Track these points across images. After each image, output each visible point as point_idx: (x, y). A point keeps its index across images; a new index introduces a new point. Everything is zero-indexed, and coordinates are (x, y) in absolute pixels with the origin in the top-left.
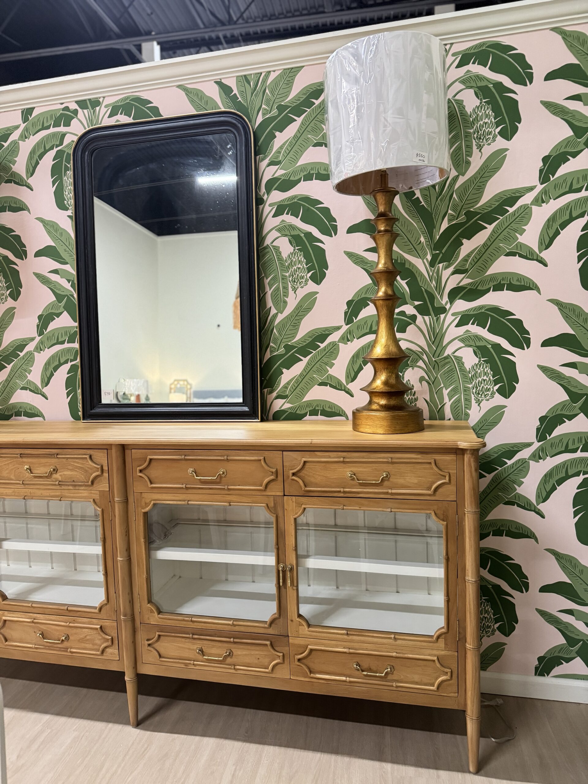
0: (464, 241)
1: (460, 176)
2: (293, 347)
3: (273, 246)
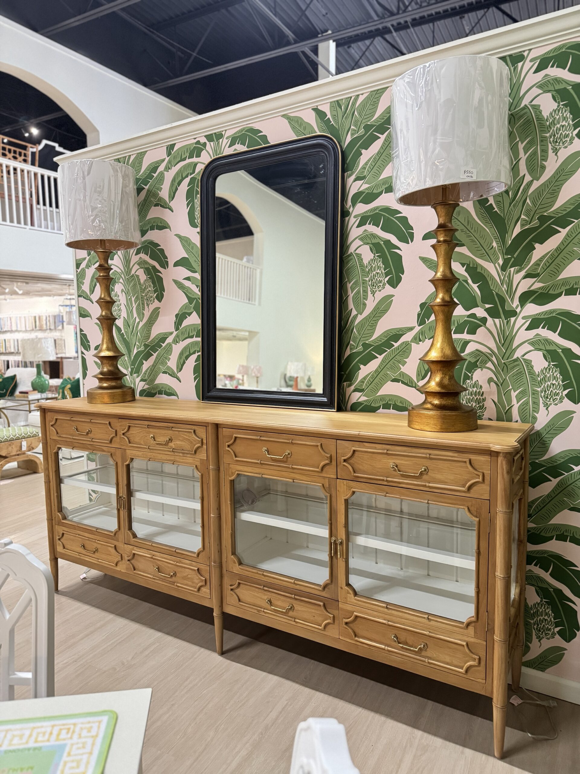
0: (537, 245)
1: (535, 181)
2: (369, 345)
3: (356, 254)
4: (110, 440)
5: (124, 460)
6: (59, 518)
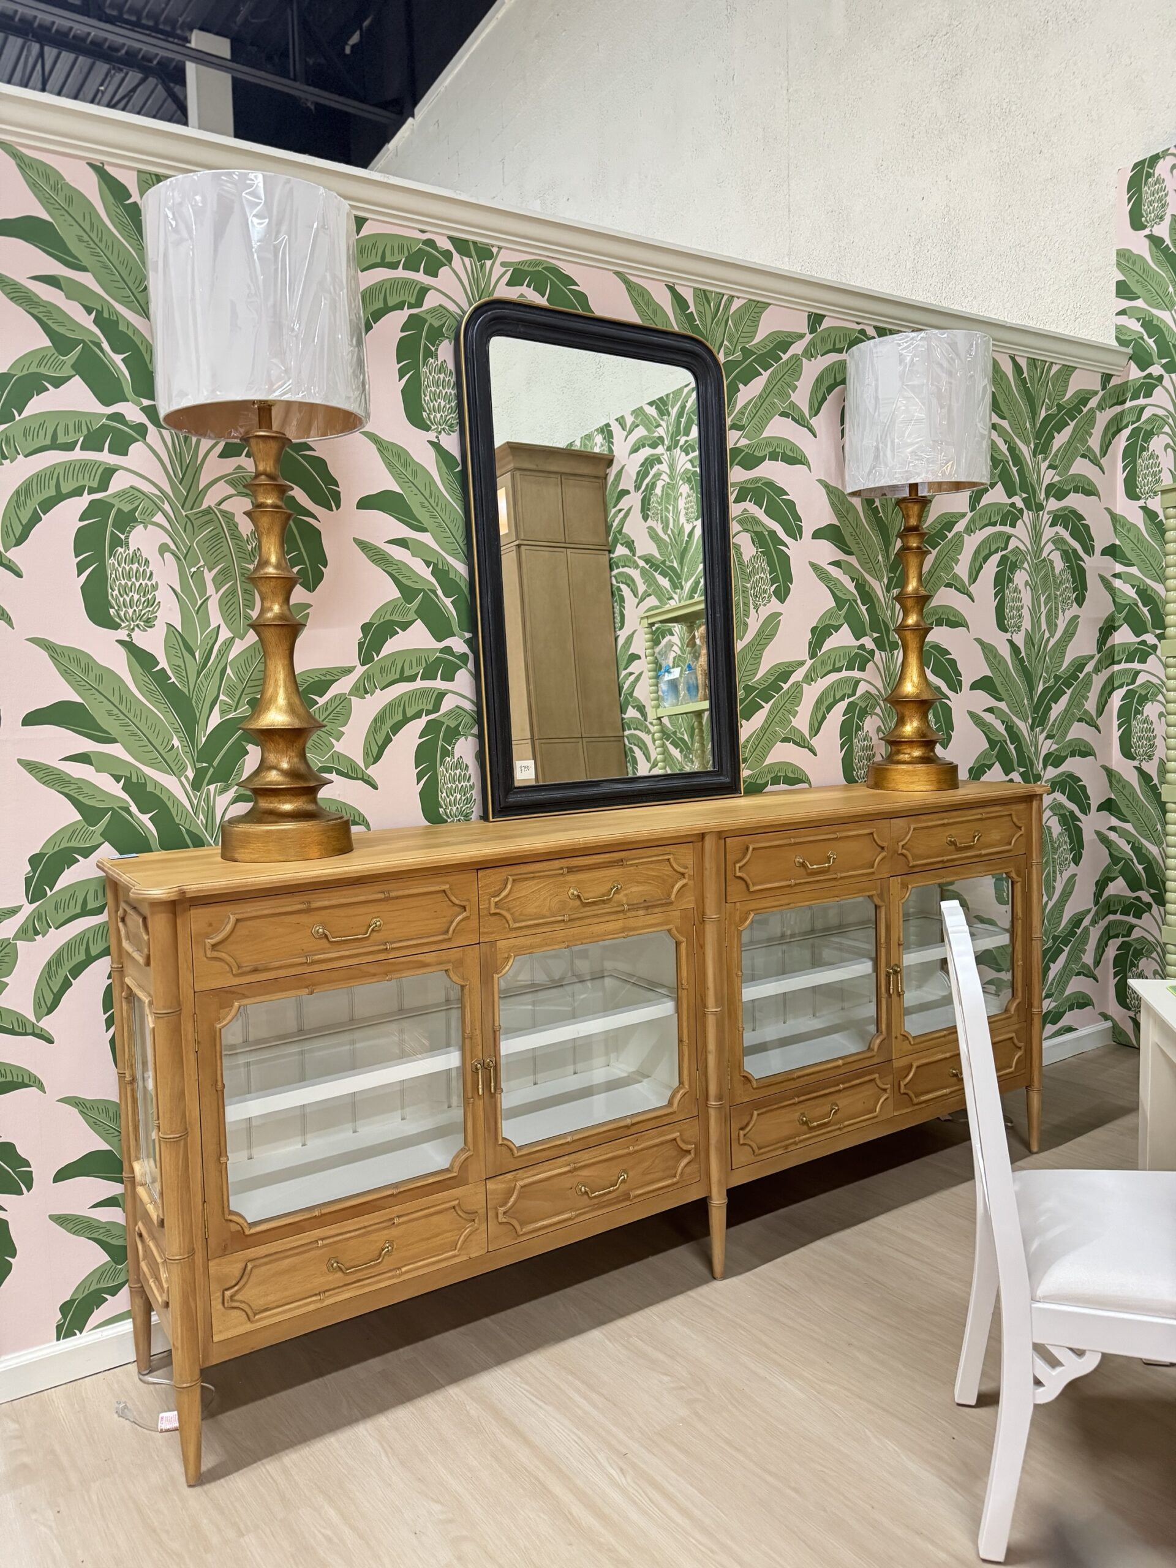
2: (753, 689)
3: (735, 543)
4: (454, 930)
5: (489, 969)
6: (233, 1230)
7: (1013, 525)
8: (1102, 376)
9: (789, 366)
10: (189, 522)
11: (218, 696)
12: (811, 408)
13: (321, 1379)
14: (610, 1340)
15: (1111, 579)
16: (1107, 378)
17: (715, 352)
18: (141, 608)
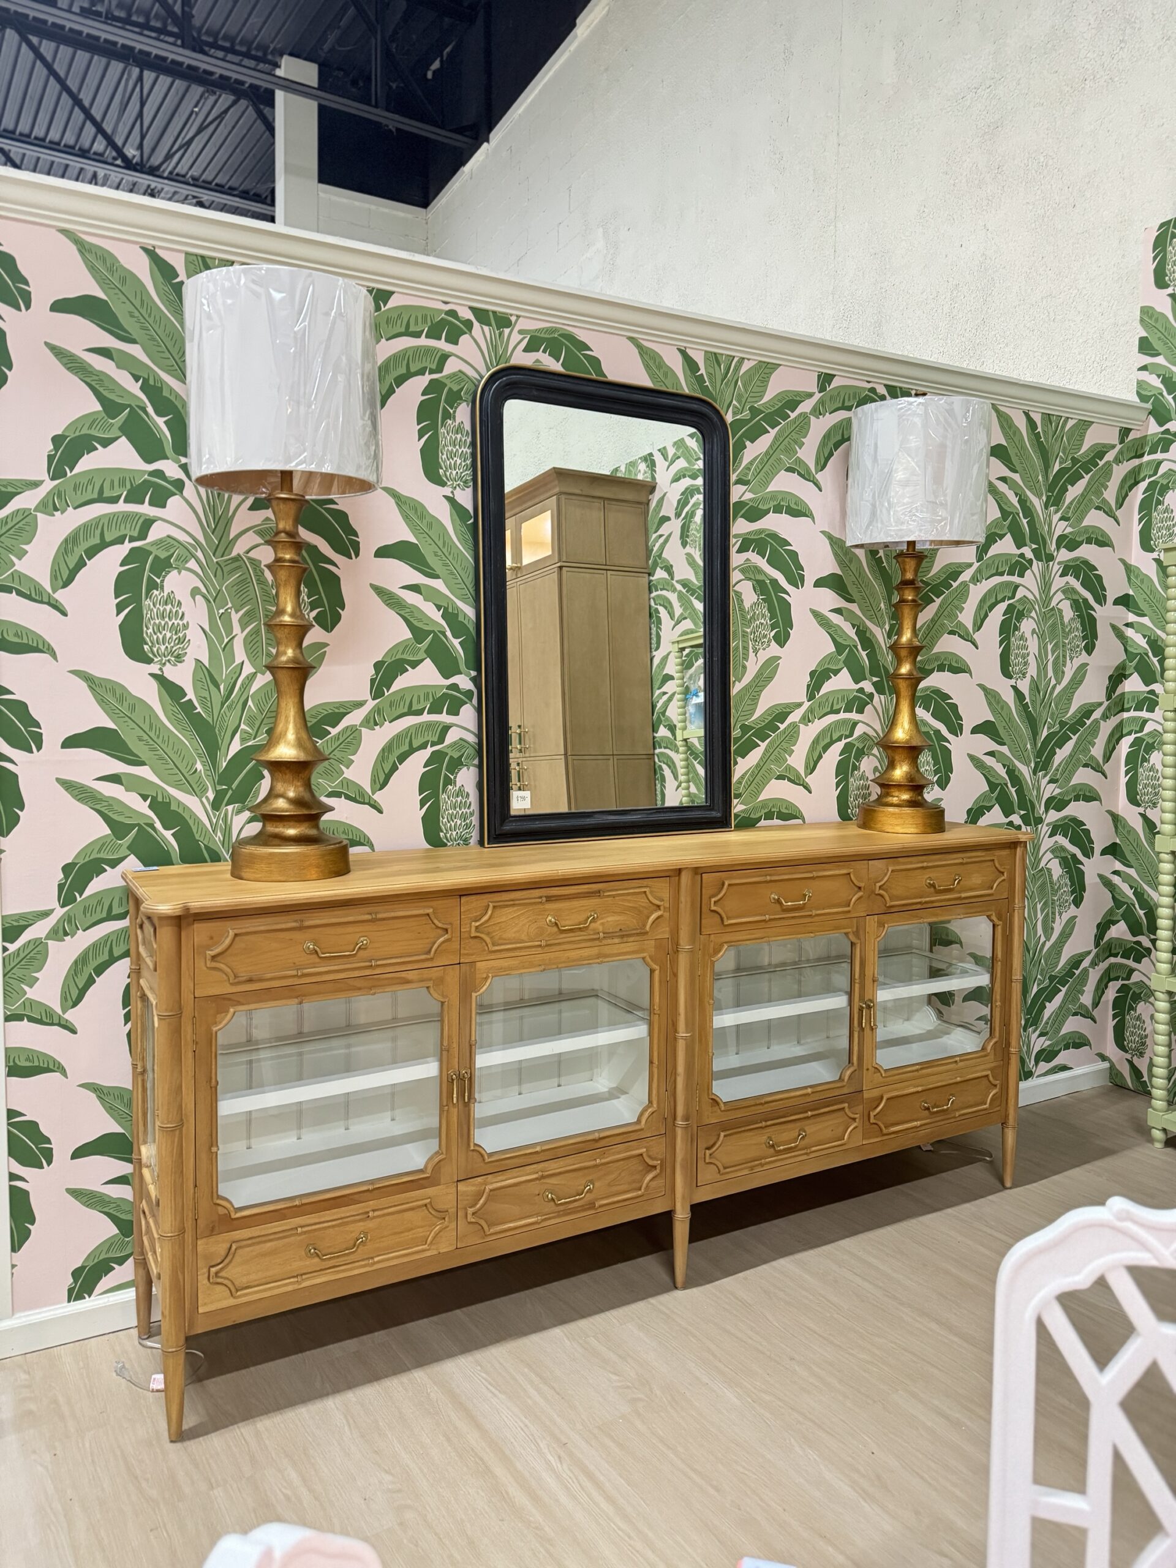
2: (750, 728)
3: (736, 591)
4: (436, 950)
5: (467, 986)
6: (220, 1213)
7: (1021, 575)
8: (1120, 431)
9: (797, 423)
10: (219, 568)
11: (239, 725)
12: (817, 463)
13: (300, 1355)
14: (568, 1339)
15: (1124, 628)
16: (1125, 432)
17: (723, 413)
18: (172, 644)
